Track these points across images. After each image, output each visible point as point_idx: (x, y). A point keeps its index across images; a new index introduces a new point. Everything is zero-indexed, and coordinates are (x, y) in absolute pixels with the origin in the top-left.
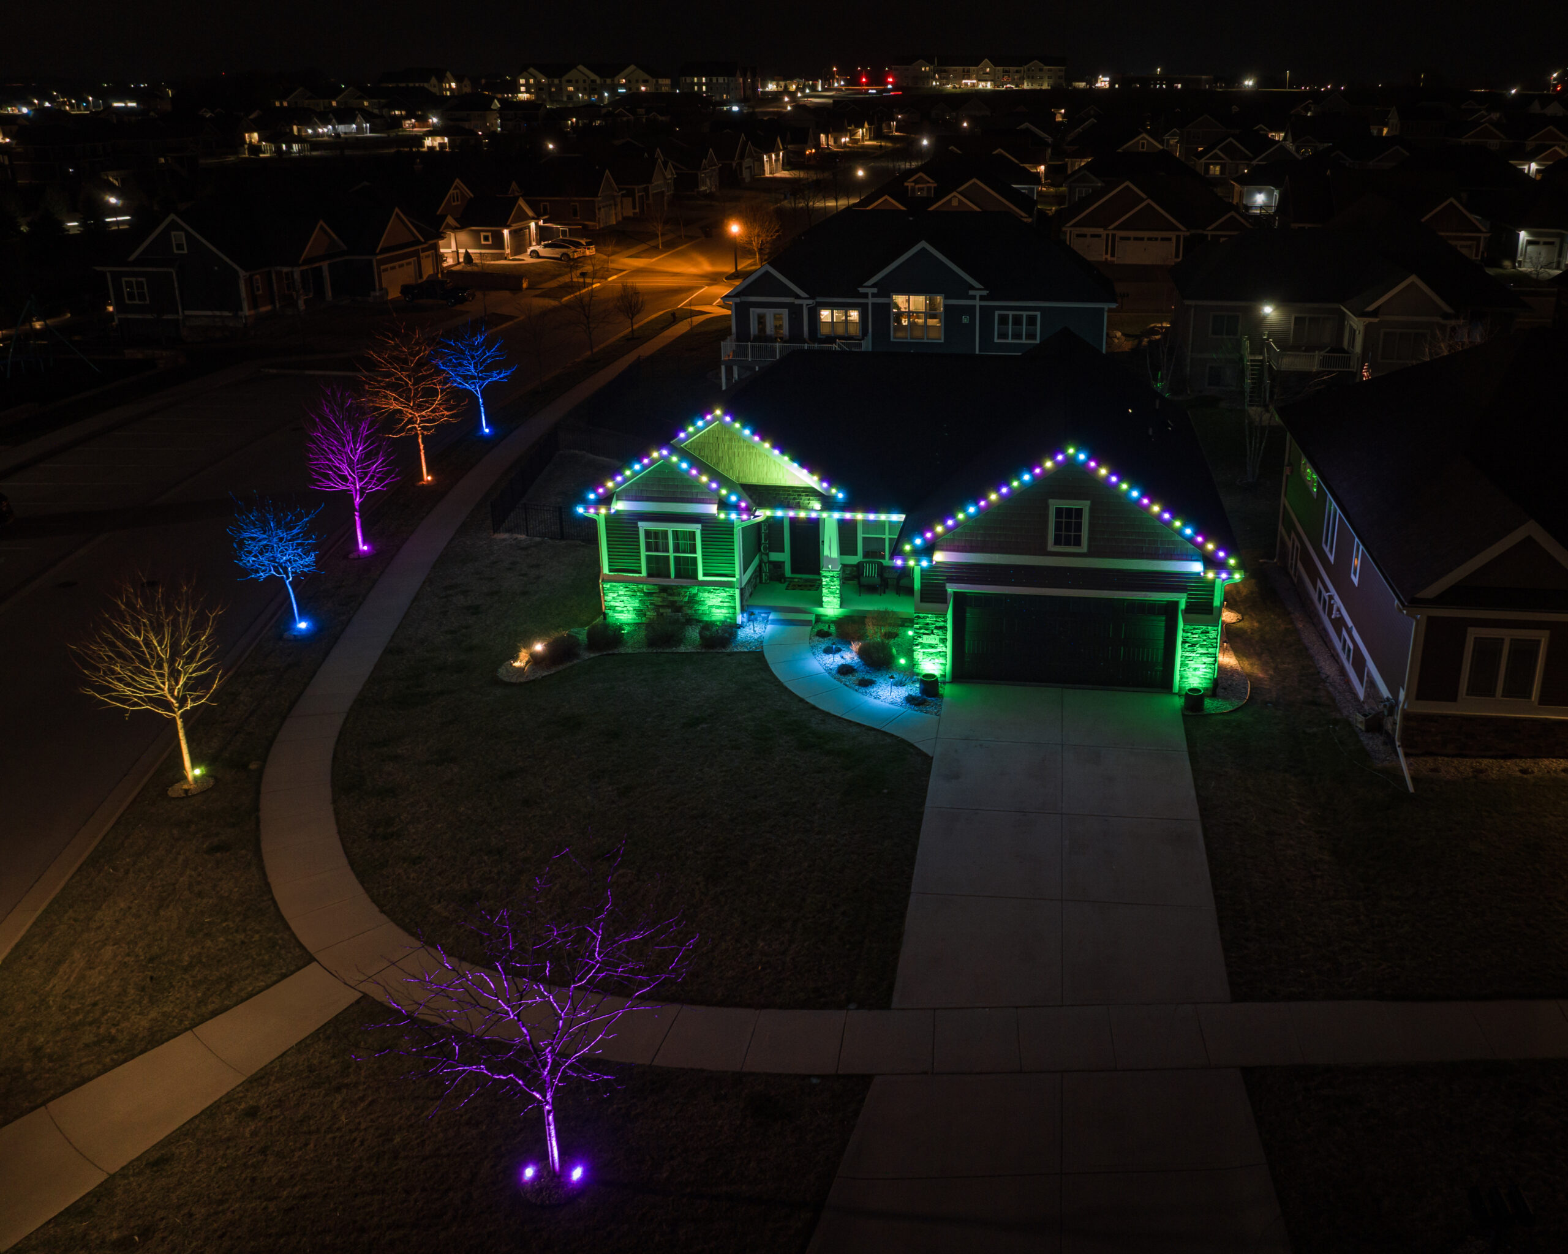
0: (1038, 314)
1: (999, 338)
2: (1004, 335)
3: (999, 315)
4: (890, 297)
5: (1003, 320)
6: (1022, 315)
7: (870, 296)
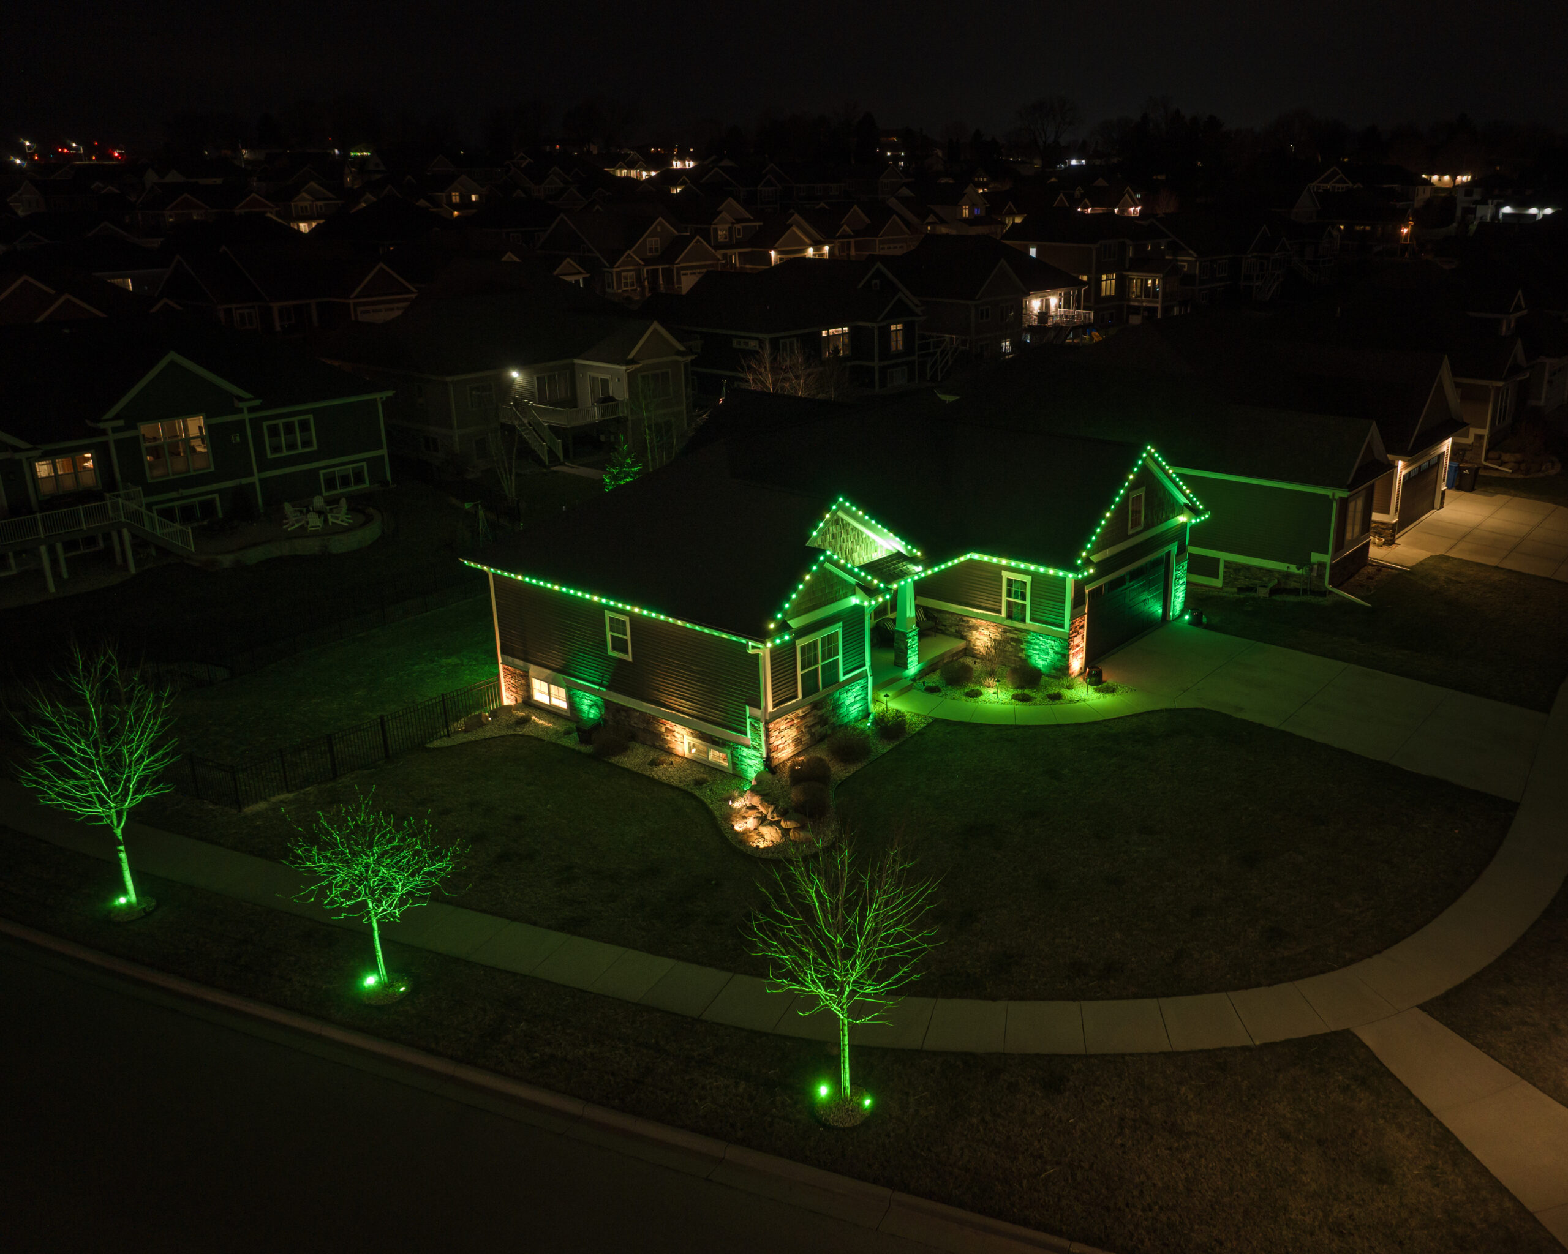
0: (311, 417)
1: (272, 453)
2: (276, 449)
3: (267, 426)
4: (136, 428)
5: (274, 431)
6: (293, 422)
7: (110, 432)
